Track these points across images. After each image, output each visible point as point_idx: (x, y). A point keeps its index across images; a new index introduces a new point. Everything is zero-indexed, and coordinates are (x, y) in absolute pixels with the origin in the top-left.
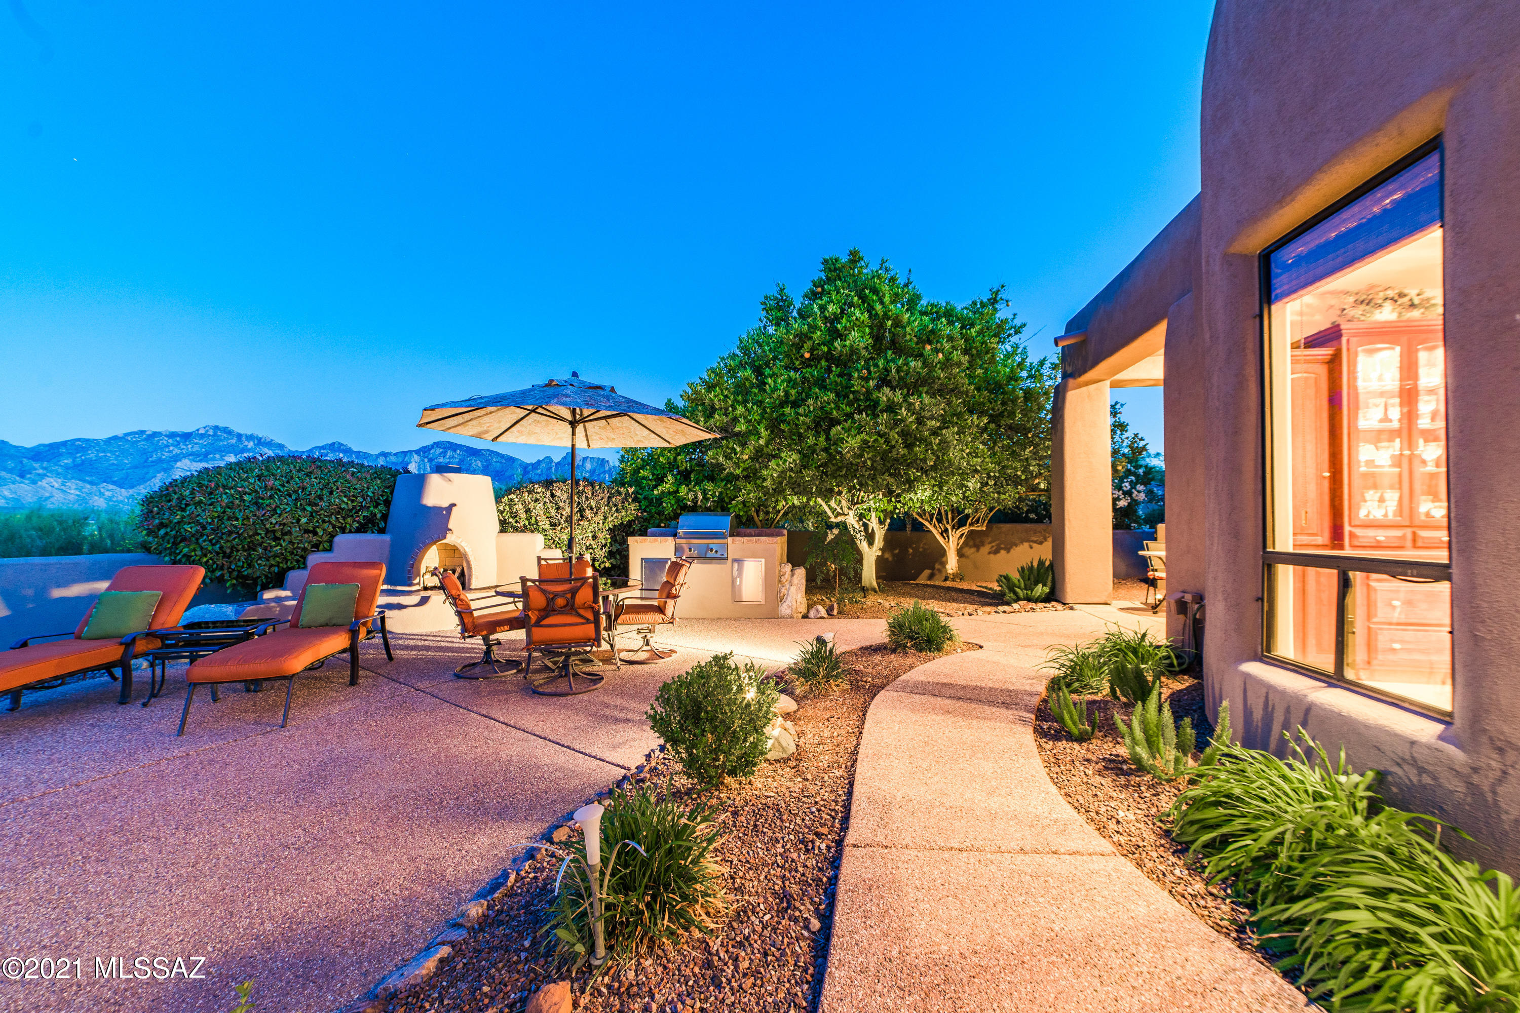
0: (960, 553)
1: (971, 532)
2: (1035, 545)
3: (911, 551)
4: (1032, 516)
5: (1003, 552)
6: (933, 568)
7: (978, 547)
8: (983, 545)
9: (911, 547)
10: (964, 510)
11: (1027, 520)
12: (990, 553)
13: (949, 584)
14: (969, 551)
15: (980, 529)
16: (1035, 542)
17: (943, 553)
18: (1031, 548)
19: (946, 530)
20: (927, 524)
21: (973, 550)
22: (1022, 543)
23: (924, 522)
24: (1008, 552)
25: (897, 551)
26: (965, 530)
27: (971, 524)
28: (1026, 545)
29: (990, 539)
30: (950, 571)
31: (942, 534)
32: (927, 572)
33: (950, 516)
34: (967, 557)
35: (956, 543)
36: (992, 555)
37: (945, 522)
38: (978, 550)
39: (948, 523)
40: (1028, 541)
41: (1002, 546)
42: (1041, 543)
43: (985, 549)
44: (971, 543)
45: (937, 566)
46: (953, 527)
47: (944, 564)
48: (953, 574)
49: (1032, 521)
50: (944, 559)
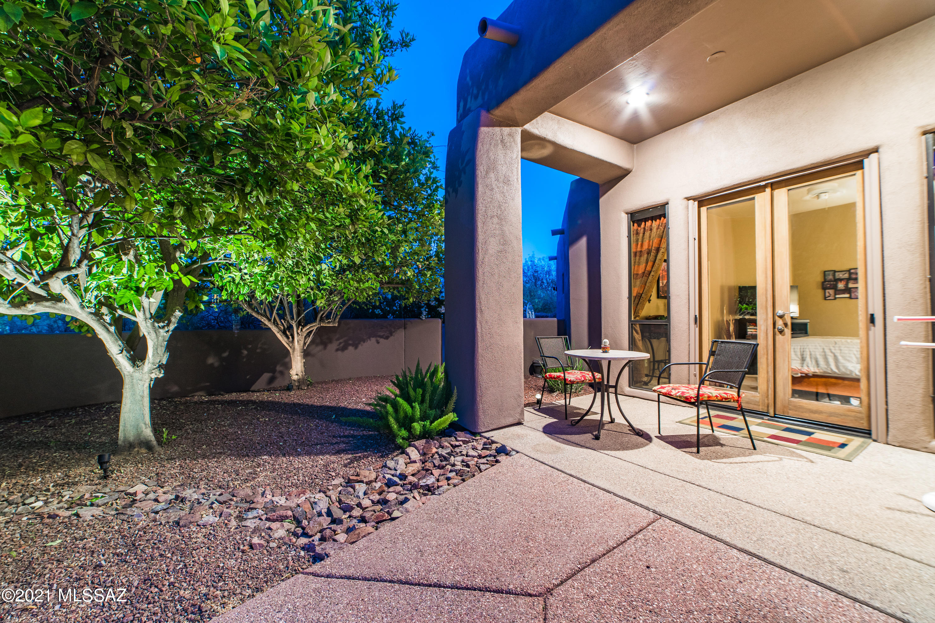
0: (306, 354)
1: (319, 329)
2: (381, 340)
3: (245, 352)
4: (378, 311)
5: (351, 348)
6: (274, 371)
7: (325, 345)
8: (331, 341)
9: (246, 349)
10: (314, 302)
11: (373, 316)
12: (337, 350)
13: (293, 397)
14: (316, 349)
15: (331, 325)
16: (381, 337)
17: (286, 354)
18: (378, 342)
19: (290, 327)
20: (264, 320)
21: (320, 347)
22: (369, 338)
23: (259, 317)
24: (356, 348)
25: (225, 354)
26: (314, 326)
27: (322, 320)
28: (373, 340)
29: (337, 336)
30: (295, 377)
31: (284, 332)
32: (266, 376)
33: (295, 310)
34: (313, 356)
35: (302, 343)
36: (339, 352)
37: (289, 317)
38: (325, 348)
39: (292, 318)
40: (376, 336)
41: (351, 342)
42: (387, 338)
43: (333, 346)
44: (318, 341)
45: (279, 368)
46: (299, 324)
47: (288, 366)
48: (299, 380)
49: (378, 317)
50: (287, 360)
